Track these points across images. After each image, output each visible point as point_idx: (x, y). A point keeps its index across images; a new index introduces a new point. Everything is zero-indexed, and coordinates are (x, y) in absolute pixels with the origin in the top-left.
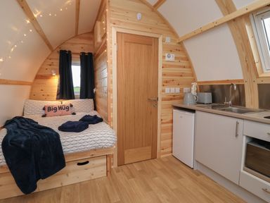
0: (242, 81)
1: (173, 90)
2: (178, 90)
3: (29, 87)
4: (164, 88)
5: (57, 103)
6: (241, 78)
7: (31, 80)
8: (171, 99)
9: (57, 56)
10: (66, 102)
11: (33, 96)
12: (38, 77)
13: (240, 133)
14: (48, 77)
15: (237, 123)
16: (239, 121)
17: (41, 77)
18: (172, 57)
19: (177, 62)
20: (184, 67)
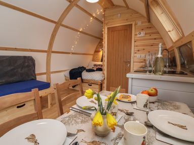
1: (143, 56)
3: (92, 56)
4: (135, 55)
5: (100, 63)
8: (142, 62)
11: (93, 60)
12: (96, 52)
14: (99, 51)
18: (142, 34)
19: (148, 37)
20: (155, 39)
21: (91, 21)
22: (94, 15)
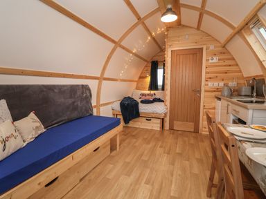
0: (262, 76)
1: (216, 84)
2: (221, 84)
3: (136, 83)
4: (206, 83)
5: (148, 92)
6: (262, 74)
7: (137, 79)
8: (215, 91)
9: (150, 65)
10: (152, 92)
11: (137, 88)
12: (140, 77)
13: (229, 111)
14: (145, 77)
15: (228, 105)
16: (230, 103)
17: (142, 77)
18: (215, 60)
19: (221, 63)
20: (230, 66)
21: (148, 41)
22: (153, 34)
